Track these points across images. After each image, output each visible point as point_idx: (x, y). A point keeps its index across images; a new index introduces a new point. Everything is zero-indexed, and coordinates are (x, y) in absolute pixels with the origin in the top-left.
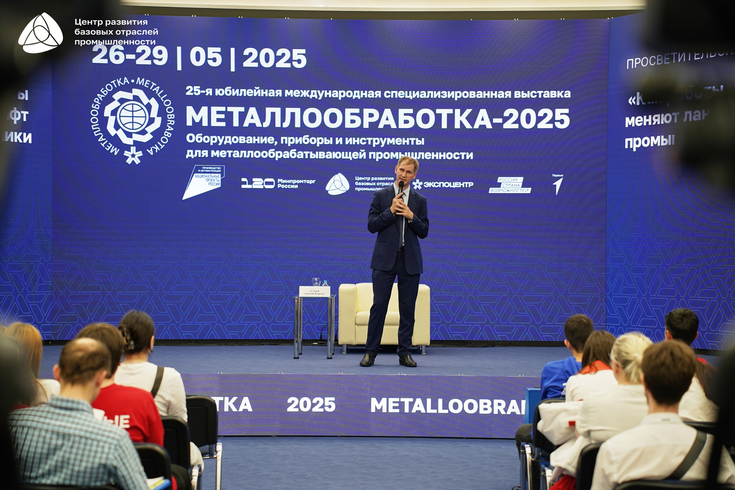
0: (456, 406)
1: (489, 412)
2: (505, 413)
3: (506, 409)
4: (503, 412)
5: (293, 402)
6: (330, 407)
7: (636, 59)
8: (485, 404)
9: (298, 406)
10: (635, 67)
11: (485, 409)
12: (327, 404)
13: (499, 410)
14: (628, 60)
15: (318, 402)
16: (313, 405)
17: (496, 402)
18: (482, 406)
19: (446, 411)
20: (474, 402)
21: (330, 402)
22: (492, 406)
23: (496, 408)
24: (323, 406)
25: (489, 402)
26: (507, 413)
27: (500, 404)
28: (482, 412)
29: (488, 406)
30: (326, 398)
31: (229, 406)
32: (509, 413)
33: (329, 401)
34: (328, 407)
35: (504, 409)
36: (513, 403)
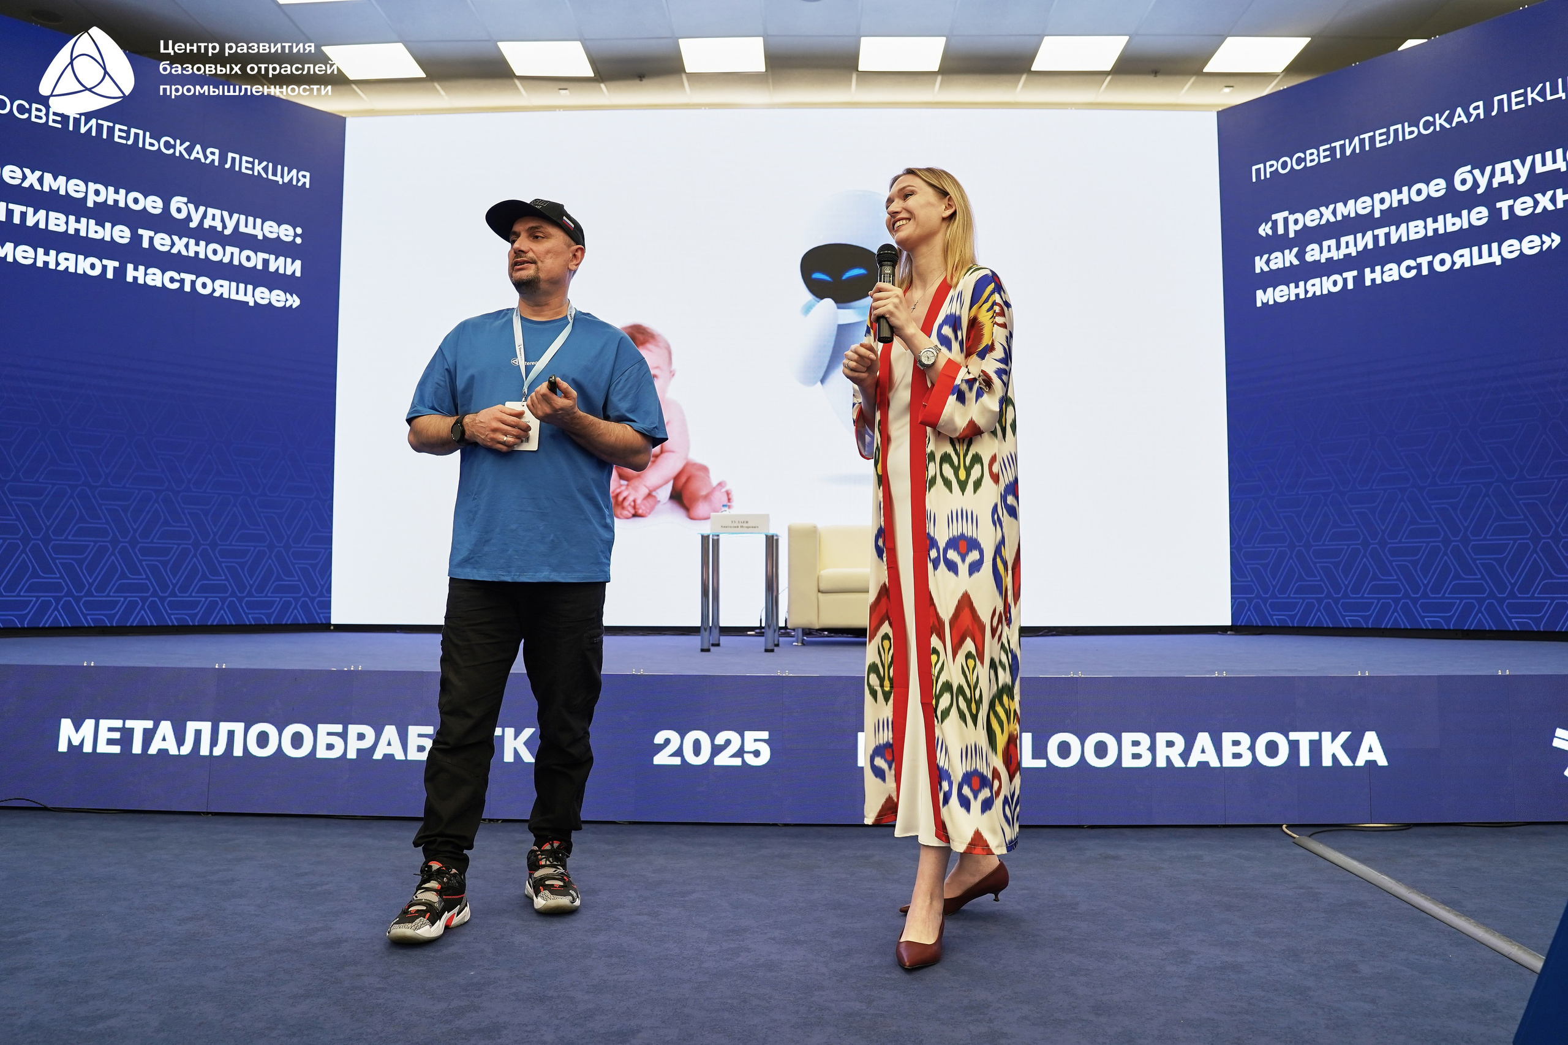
0: (1064, 750)
1: (1145, 762)
2: (1183, 765)
3: (1185, 755)
4: (1178, 763)
5: (667, 741)
6: (757, 754)
7: (1268, 164)
8: (1136, 743)
9: (679, 753)
10: (1268, 176)
11: (1137, 756)
12: (750, 746)
13: (1168, 758)
14: (1254, 168)
15: (728, 742)
16: (716, 750)
17: (1162, 737)
18: (1128, 750)
19: (1041, 763)
20: (1109, 739)
21: (757, 743)
22: (1152, 749)
23: (1162, 752)
24: (740, 753)
25: (1144, 739)
26: (1189, 763)
27: (1170, 744)
28: (1128, 762)
29: (1143, 749)
30: (747, 734)
31: (515, 748)
32: (1192, 763)
33: (756, 740)
34: (752, 755)
35: (1181, 755)
36: (1203, 739)
